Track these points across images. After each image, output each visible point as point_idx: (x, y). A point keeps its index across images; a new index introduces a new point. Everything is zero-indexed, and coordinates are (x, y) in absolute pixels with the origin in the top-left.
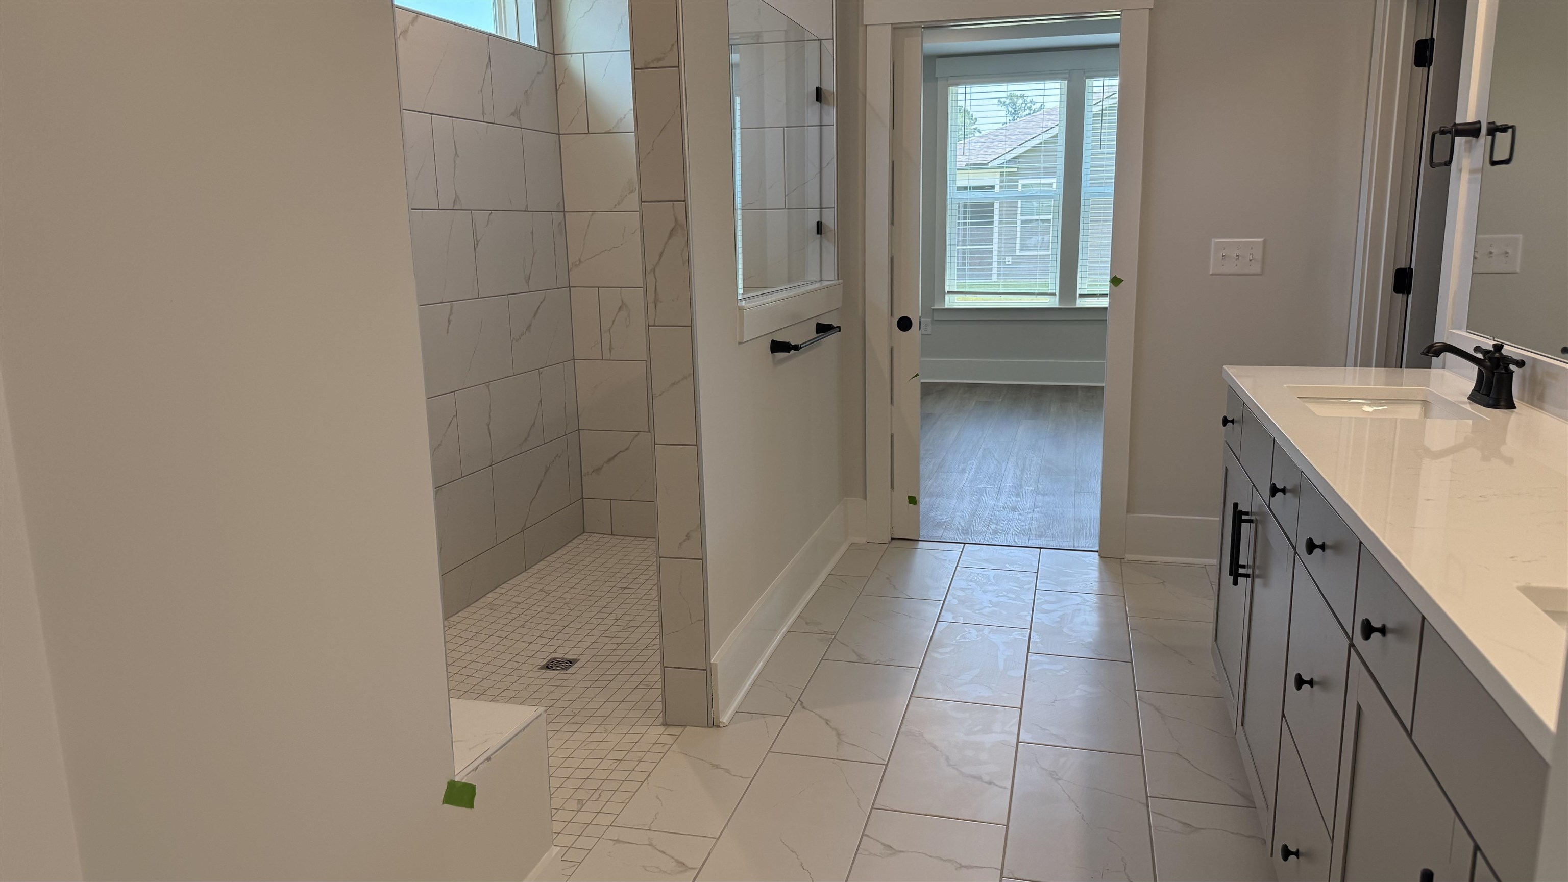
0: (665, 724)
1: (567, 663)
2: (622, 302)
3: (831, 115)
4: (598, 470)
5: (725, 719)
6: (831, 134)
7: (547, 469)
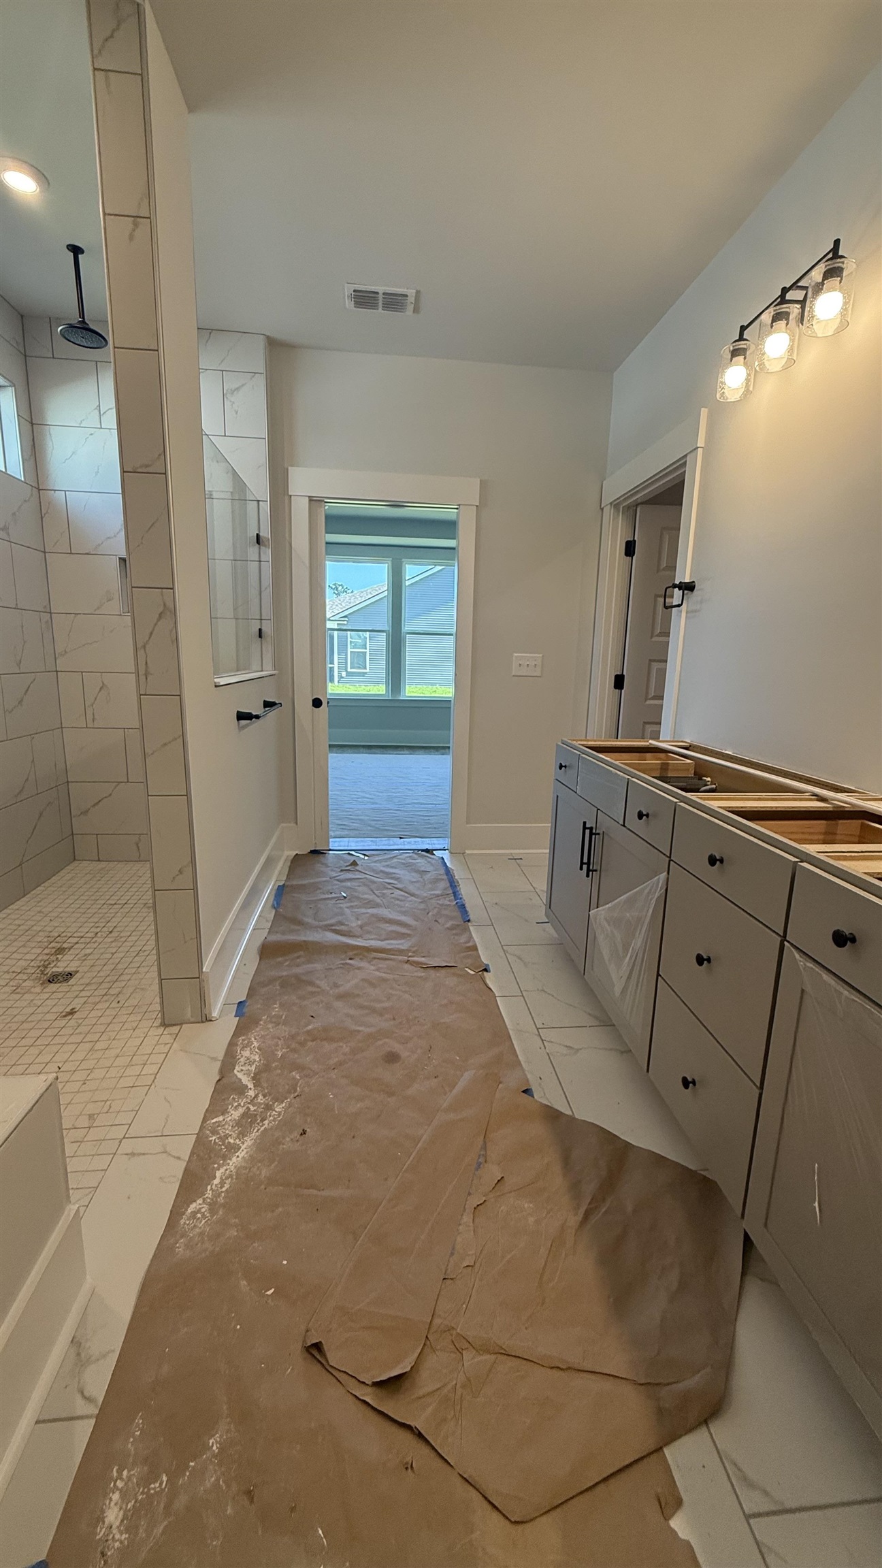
0: (164, 1025)
1: (67, 975)
2: (103, 683)
3: (267, 554)
4: (85, 812)
5: (215, 1014)
6: (267, 569)
7: (41, 814)
